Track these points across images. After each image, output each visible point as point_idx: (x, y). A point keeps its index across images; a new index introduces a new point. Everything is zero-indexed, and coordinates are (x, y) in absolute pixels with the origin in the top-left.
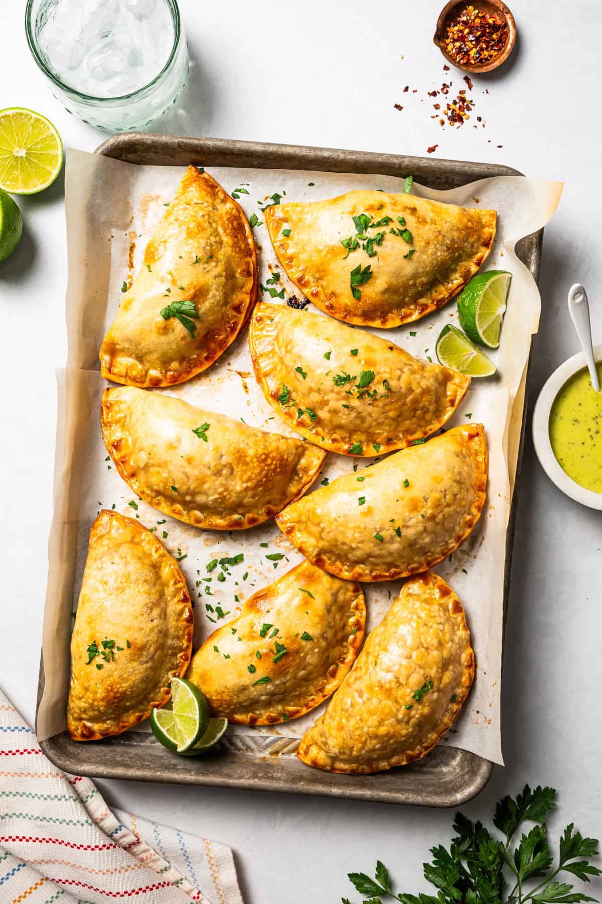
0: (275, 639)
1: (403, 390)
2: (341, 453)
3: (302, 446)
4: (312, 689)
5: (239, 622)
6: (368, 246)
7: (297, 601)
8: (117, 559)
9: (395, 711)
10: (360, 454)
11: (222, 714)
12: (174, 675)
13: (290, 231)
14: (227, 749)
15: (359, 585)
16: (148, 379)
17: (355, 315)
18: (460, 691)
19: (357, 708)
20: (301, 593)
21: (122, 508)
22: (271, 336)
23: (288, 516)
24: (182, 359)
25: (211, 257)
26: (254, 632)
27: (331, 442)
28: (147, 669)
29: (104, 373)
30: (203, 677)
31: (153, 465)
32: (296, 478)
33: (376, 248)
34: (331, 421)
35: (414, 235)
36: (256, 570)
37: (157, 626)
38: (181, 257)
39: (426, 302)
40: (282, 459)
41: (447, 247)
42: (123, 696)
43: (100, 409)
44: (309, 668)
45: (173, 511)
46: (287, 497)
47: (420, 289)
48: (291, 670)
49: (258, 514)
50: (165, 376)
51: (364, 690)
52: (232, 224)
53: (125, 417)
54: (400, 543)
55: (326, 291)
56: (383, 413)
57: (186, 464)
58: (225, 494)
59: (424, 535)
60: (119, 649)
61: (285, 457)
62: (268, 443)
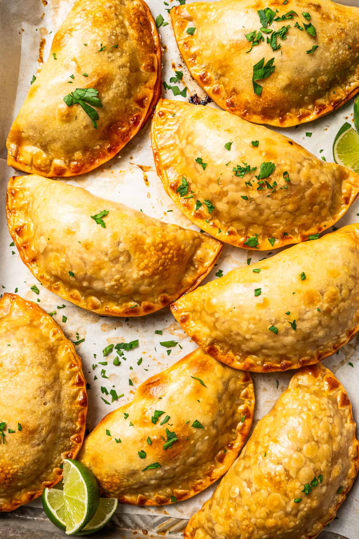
0: (166, 426)
1: (303, 184)
2: (237, 246)
3: (199, 237)
4: (200, 473)
5: (132, 407)
6: (272, 40)
7: (189, 389)
8: (13, 342)
9: (284, 504)
10: (255, 247)
11: (112, 495)
12: (67, 457)
13: (195, 29)
14: (117, 526)
15: (249, 374)
16: (52, 169)
17: (255, 113)
18: (346, 483)
19: (245, 497)
20: (193, 381)
21: (24, 293)
22: (172, 130)
23: (183, 306)
24: (86, 149)
25: (116, 47)
26: (145, 418)
27: (227, 234)
28: (39, 451)
29: (10, 161)
30: (94, 459)
31: (52, 250)
32: (192, 268)
33: (280, 42)
34: (229, 213)
35: (318, 30)
36: (150, 356)
37: (50, 409)
38: (86, 45)
39: (324, 103)
40: (179, 249)
41: (349, 45)
42: (15, 477)
43: (5, 196)
44: (199, 455)
45: (72, 296)
46: (182, 287)
47: (319, 87)
48: (181, 457)
49: (154, 302)
50: (69, 166)
51: (253, 480)
52: (139, 19)
53: (29, 204)
54: (294, 336)
55: (227, 89)
56: (281, 206)
57: (83, 249)
58: (122, 281)
59: (319, 328)
60: (10, 432)
61: (183, 247)
62: (166, 232)
